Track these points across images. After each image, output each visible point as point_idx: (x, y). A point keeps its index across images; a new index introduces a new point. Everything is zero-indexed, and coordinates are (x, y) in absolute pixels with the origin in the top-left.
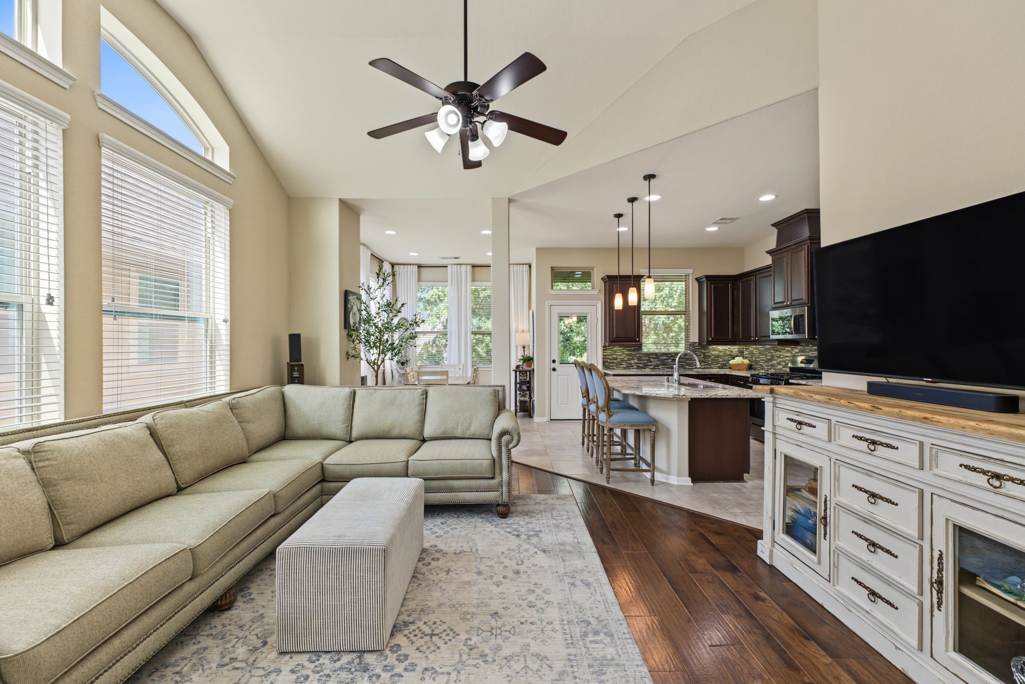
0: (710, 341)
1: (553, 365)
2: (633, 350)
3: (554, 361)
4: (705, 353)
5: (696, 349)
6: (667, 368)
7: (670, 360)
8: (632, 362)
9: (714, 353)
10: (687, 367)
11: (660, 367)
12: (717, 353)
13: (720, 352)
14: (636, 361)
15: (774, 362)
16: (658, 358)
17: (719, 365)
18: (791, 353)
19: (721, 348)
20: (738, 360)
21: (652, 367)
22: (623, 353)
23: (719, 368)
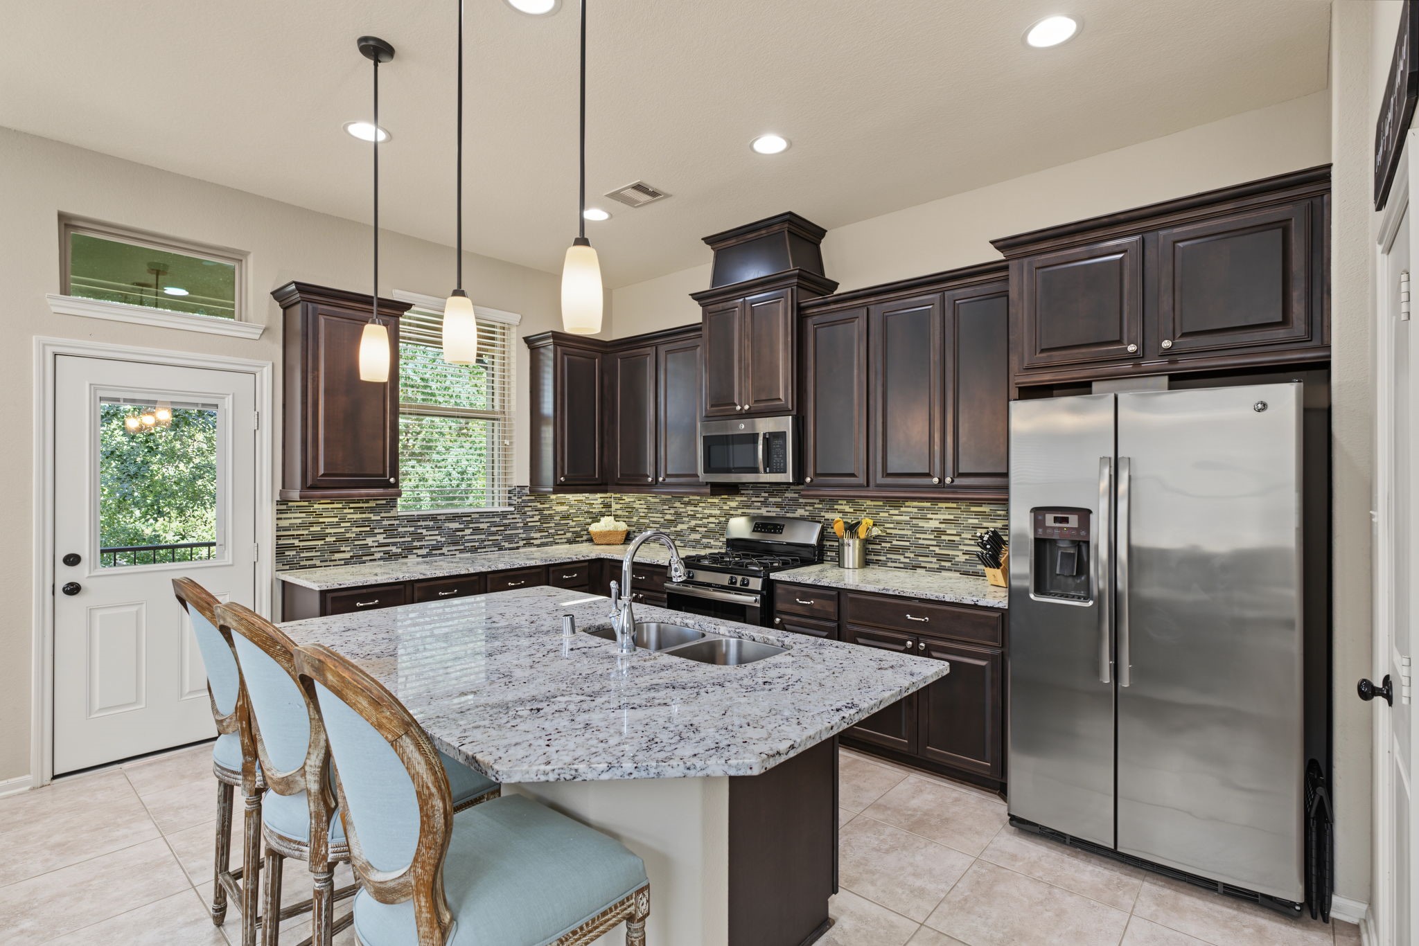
0: (562, 484)
1: (68, 575)
2: (372, 510)
3: (72, 560)
4: (544, 509)
5: (524, 501)
6: (461, 551)
7: (468, 532)
8: (369, 541)
9: (560, 508)
10: (506, 545)
11: (445, 550)
12: (565, 508)
13: (571, 506)
14: (381, 538)
15: (680, 527)
16: (439, 528)
17: (569, 535)
18: (721, 509)
19: (571, 498)
20: (606, 524)
21: (424, 551)
22: (343, 520)
23: (570, 542)
